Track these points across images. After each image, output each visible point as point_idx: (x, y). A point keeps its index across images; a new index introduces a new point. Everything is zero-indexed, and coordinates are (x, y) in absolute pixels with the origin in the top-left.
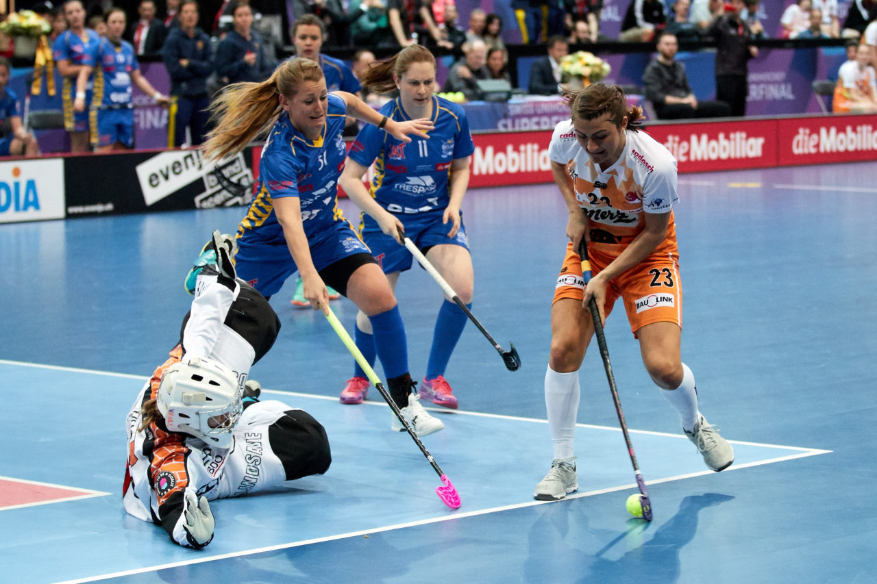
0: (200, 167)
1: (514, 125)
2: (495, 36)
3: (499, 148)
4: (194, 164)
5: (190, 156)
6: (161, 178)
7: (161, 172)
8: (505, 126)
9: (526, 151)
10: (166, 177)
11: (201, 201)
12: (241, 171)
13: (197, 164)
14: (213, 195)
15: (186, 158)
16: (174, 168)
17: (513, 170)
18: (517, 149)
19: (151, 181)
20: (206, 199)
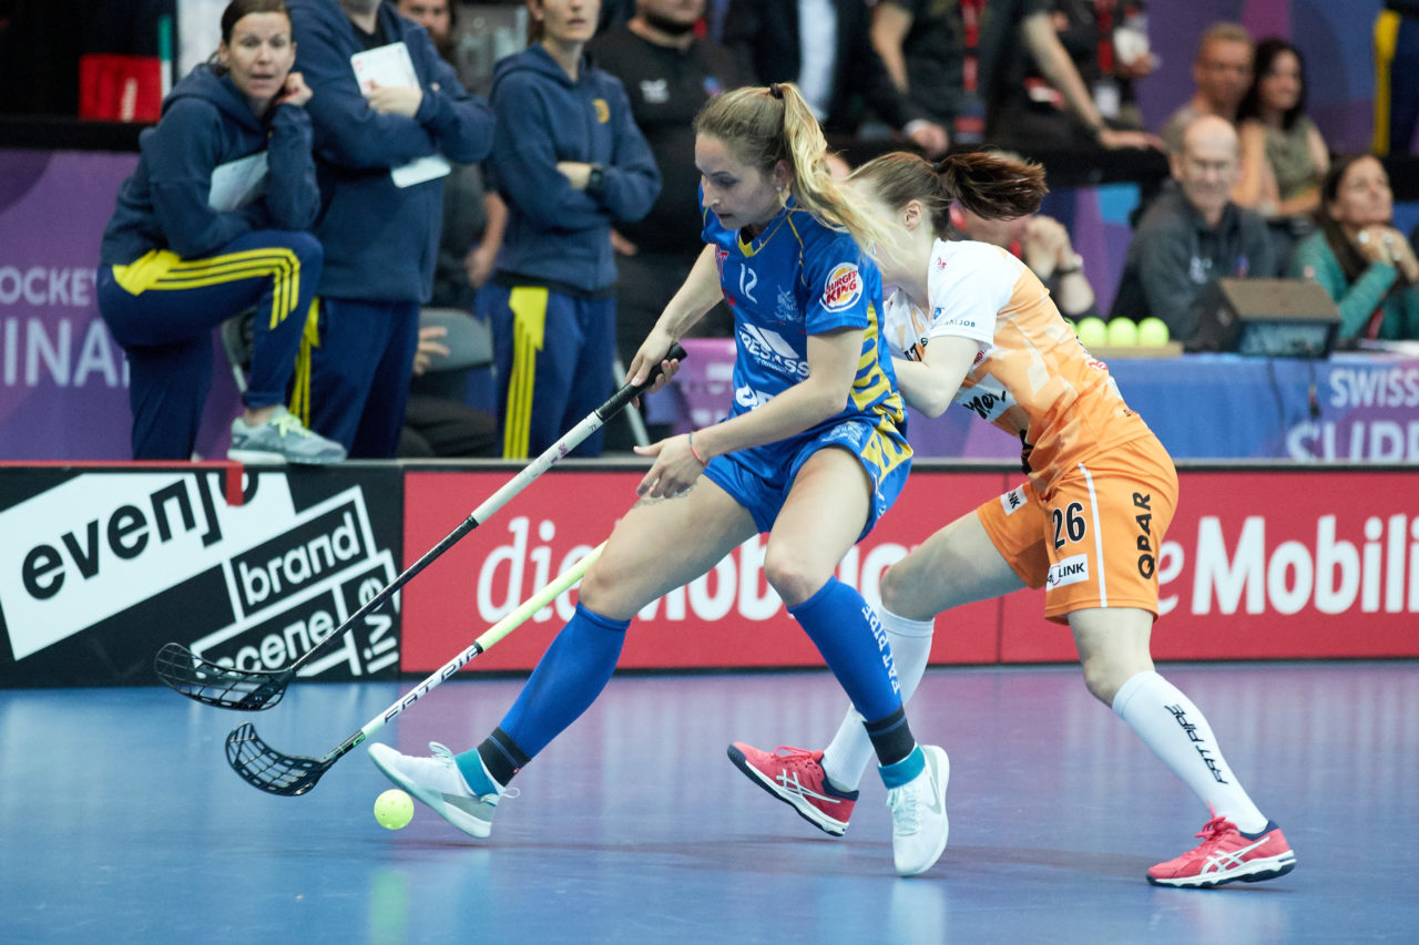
0: (213, 536)
1: (1343, 446)
2: (1289, 120)
3: (1290, 527)
4: (189, 523)
5: (178, 490)
6: (69, 566)
7: (69, 540)
8: (1313, 446)
9: (1384, 540)
10: (89, 567)
11: (212, 655)
12: (362, 555)
13: (202, 526)
14: (254, 637)
15: (158, 499)
16: (115, 535)
17: (1333, 603)
18: (1351, 532)
19: (29, 574)
20: (230, 648)
